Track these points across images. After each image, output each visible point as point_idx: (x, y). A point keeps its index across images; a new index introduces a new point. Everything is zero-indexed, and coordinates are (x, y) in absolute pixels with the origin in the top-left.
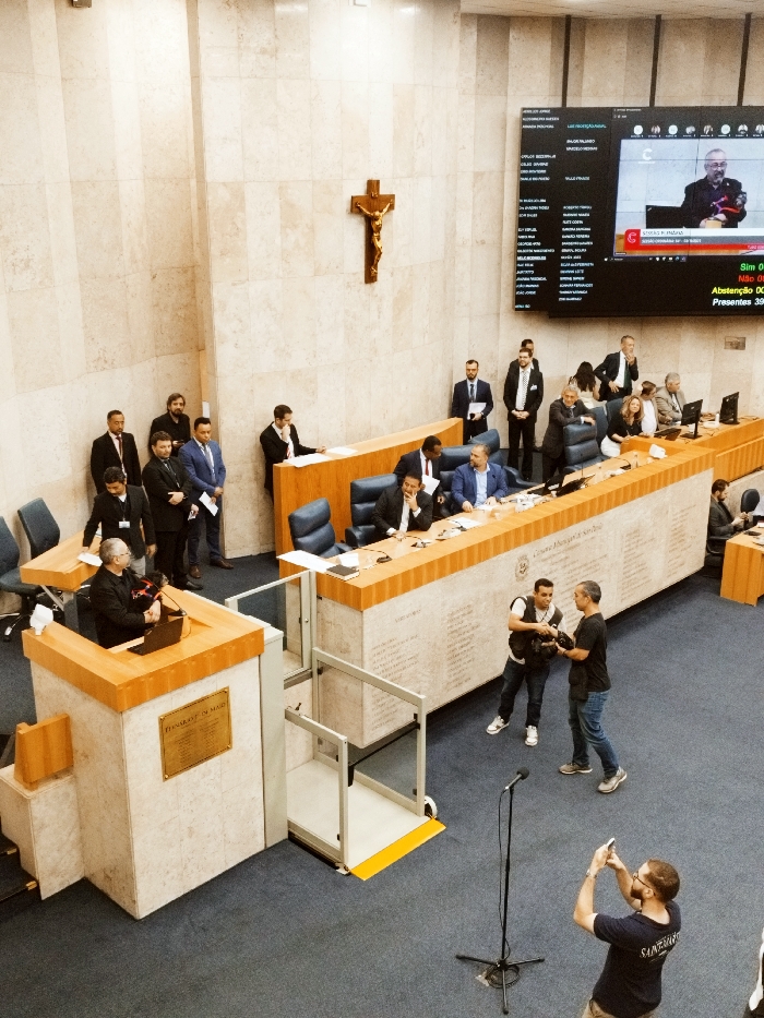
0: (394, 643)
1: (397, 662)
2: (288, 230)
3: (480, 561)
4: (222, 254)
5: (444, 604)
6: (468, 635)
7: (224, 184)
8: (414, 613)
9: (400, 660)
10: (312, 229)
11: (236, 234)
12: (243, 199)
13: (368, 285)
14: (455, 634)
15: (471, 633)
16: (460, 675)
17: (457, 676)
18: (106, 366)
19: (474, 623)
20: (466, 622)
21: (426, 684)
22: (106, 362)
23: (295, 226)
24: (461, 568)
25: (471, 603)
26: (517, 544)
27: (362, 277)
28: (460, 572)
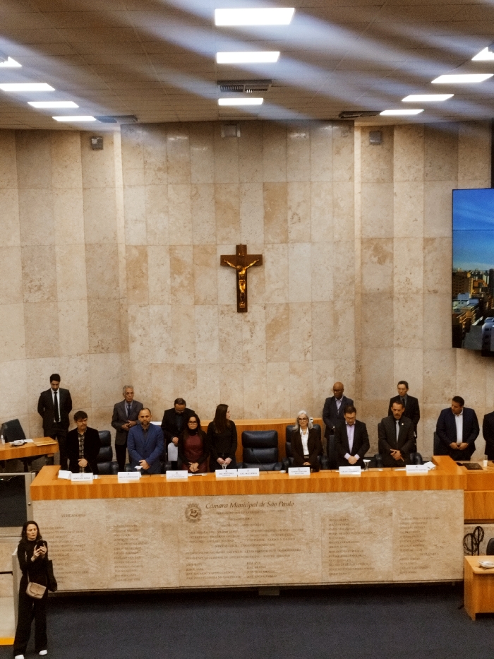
0: (61, 530)
1: (64, 544)
2: (176, 276)
3: (145, 496)
4: (134, 288)
5: (108, 517)
6: (135, 546)
7: (136, 247)
8: (80, 515)
9: (67, 544)
10: (193, 275)
11: (142, 277)
12: (146, 256)
13: (240, 314)
14: (121, 542)
15: (138, 546)
16: (129, 574)
17: (126, 573)
18: (103, 351)
19: (141, 539)
20: (132, 536)
21: (94, 569)
22: (103, 348)
23: (180, 273)
24: (125, 496)
25: (137, 524)
26: (185, 494)
27: (235, 308)
28: (123, 499)
